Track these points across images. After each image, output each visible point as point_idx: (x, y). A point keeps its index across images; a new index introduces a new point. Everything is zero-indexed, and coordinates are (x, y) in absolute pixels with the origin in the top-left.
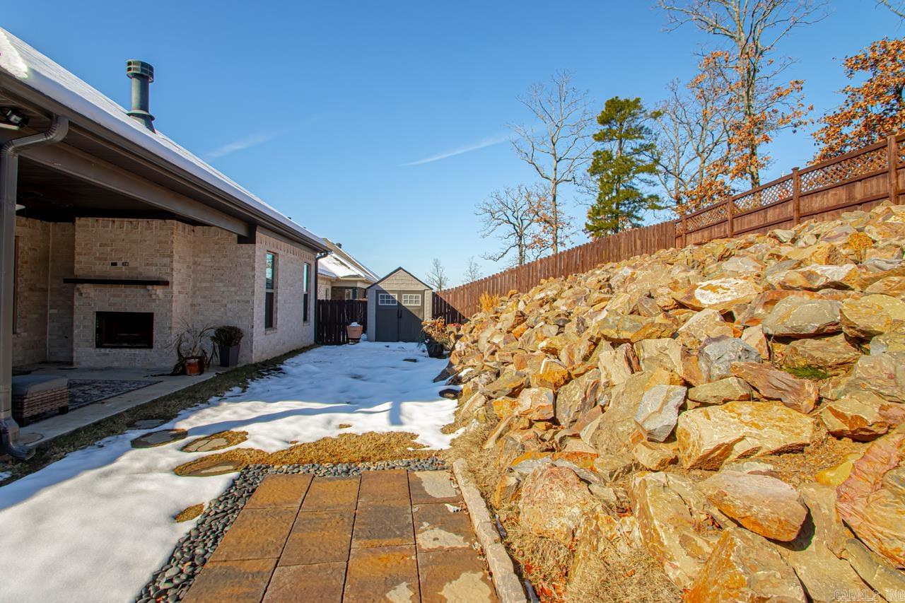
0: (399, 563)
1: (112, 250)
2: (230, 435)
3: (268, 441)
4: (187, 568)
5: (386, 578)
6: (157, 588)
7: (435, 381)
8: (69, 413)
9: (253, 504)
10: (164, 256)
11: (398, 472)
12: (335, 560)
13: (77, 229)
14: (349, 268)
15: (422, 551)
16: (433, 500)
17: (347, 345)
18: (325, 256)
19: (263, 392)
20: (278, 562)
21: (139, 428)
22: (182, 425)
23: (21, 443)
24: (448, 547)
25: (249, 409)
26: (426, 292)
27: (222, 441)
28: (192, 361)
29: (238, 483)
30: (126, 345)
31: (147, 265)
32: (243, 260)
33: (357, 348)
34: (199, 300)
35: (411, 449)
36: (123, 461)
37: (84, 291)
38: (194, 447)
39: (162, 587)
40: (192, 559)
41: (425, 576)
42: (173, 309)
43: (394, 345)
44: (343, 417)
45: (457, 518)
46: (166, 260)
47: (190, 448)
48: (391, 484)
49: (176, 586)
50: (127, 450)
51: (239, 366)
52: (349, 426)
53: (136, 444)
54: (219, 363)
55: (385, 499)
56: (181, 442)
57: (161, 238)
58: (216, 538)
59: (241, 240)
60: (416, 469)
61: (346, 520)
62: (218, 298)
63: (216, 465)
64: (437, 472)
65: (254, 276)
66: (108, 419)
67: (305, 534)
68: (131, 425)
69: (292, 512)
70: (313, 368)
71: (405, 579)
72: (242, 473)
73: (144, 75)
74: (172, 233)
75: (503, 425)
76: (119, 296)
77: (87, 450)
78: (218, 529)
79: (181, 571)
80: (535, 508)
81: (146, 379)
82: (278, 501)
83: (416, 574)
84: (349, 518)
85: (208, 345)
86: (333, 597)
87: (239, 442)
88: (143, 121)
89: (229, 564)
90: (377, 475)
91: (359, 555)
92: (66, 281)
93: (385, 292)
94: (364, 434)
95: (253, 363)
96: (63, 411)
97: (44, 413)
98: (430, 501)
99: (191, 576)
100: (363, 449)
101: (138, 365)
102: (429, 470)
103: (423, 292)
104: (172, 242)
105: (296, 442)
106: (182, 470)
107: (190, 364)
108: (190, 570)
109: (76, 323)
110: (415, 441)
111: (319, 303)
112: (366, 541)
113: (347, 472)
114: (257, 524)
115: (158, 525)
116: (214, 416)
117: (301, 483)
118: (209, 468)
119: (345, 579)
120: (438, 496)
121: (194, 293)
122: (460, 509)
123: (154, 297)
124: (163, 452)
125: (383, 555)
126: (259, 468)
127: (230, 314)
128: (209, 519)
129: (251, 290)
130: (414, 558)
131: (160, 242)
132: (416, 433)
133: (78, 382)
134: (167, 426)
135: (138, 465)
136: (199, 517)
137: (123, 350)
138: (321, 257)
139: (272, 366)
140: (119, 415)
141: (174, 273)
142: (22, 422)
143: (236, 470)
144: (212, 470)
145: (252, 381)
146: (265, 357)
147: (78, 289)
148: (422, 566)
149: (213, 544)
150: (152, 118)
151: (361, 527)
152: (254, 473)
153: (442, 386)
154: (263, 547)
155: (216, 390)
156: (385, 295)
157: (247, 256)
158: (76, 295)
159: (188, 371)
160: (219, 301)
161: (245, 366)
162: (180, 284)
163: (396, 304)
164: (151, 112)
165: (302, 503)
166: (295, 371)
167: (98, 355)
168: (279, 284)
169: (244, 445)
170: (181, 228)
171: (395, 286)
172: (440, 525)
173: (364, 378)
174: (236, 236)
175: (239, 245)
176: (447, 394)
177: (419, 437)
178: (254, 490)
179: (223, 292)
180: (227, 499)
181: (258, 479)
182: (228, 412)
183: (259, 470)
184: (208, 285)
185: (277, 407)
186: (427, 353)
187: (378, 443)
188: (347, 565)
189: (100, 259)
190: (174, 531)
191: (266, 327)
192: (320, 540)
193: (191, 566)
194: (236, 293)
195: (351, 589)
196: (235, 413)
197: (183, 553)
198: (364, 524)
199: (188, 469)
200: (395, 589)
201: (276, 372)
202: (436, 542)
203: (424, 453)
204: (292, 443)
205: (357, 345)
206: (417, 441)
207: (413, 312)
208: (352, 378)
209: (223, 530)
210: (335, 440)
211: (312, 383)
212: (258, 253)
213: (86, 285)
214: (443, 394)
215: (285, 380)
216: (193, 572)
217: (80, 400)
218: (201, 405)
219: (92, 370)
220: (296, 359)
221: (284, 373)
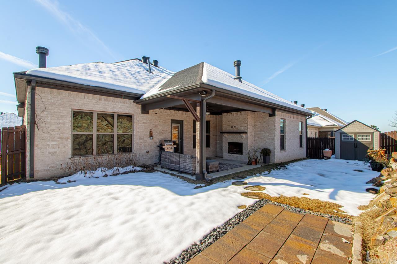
0: (307, 249)
1: (231, 123)
2: (260, 187)
3: (272, 192)
4: (237, 221)
5: (299, 251)
6: (229, 223)
7: (367, 183)
8: (220, 172)
9: (261, 210)
10: (245, 124)
11: (324, 218)
12: (282, 237)
13: (223, 117)
14: (328, 121)
15: (320, 249)
16: (336, 234)
17: (323, 160)
18: (311, 117)
19: (276, 175)
20: (263, 229)
21: (235, 179)
22: (247, 181)
23: (208, 178)
24: (334, 253)
25: (269, 180)
26: (374, 133)
27: (257, 189)
28: (253, 160)
29: (258, 203)
30: (235, 153)
31: (240, 127)
32: (271, 123)
33: (329, 161)
34: (256, 138)
35: (336, 211)
36: (229, 188)
37: (225, 136)
38: (248, 188)
39: (230, 223)
40: (239, 219)
41: (316, 257)
42: (248, 141)
43: (351, 162)
44: (306, 191)
45: (346, 245)
46: (246, 125)
47: (247, 189)
48: (318, 222)
49: (234, 224)
50: (231, 185)
51: (270, 164)
52: (308, 195)
53: (233, 184)
54: (263, 162)
55: (312, 226)
56: (245, 186)
57: (244, 118)
58: (247, 216)
59: (270, 115)
60: (334, 220)
61: (291, 227)
62: (262, 138)
63: (253, 196)
64: (345, 224)
65: (275, 129)
66: (228, 175)
67: (274, 225)
68: (233, 178)
69: (272, 217)
70: (299, 168)
71: (307, 254)
72: (260, 200)
73: (238, 64)
74: (247, 116)
75: (390, 211)
76: (233, 137)
77: (221, 183)
78: (248, 214)
79: (236, 221)
80: (385, 252)
81: (240, 165)
82: (269, 212)
83: (313, 255)
84: (293, 227)
85: (259, 155)
86: (277, 247)
87: (262, 190)
88: (238, 79)
89: (249, 224)
90: (313, 216)
91: (292, 239)
92: (221, 133)
93: (346, 133)
94: (314, 199)
95: (276, 163)
96: (218, 171)
97: (214, 171)
98: (334, 233)
99: (238, 223)
100: (311, 205)
101: (239, 160)
102: (341, 222)
103: (372, 134)
104: (247, 118)
105: (282, 195)
106: (243, 194)
107: (253, 161)
108: (238, 221)
109: (223, 145)
110: (340, 208)
111: (308, 139)
112: (297, 236)
113: (300, 211)
114: (260, 216)
115: (233, 207)
116: (256, 180)
117: (279, 209)
118: (251, 196)
119: (283, 244)
120: (339, 233)
121: (255, 136)
122: (349, 242)
123: (243, 137)
124: (239, 188)
125: (302, 244)
126: (266, 200)
127: (267, 144)
128: (247, 210)
129: (274, 134)
130: (315, 250)
131: (244, 119)
132: (342, 205)
133: (223, 163)
134: (242, 180)
135: (232, 190)
136: (244, 209)
137: (235, 155)
138: (309, 118)
139: (282, 165)
140: (231, 174)
141: (248, 129)
142: (208, 172)
143: (259, 199)
144: (252, 197)
145: (273, 170)
146: (281, 161)
147: (223, 135)
148: (317, 254)
149: (246, 217)
150: (241, 78)
151: (297, 231)
152: (264, 201)
153: (370, 186)
154: (260, 224)
155: (259, 171)
156: (346, 135)
157: (272, 121)
158: (223, 137)
159: (252, 164)
160: (263, 139)
161: (273, 164)
162: (250, 133)
163: (353, 140)
164: (241, 76)
165: (277, 216)
166: (291, 168)
167: (229, 156)
168: (287, 131)
169: (263, 192)
170: (250, 113)
171: (352, 130)
172: (334, 244)
173: (325, 176)
174: (268, 114)
175: (269, 117)
176: (370, 191)
177: (343, 207)
178: (262, 207)
179: (264, 135)
180: (254, 206)
181: (265, 203)
182: (261, 179)
183: (266, 201)
184: (259, 133)
185: (279, 181)
186: (371, 168)
187: (320, 204)
188: (286, 241)
189: (228, 125)
190: (237, 210)
191: (281, 149)
192: (279, 229)
193: (239, 220)
194: (269, 136)
195: (284, 248)
196: (263, 180)
197: (237, 216)
198: (298, 231)
199: (245, 194)
200: (301, 255)
201: (283, 168)
202: (329, 249)
203: (341, 215)
204: (281, 195)
205: (329, 160)
206: (341, 209)
207: (365, 144)
208: (319, 175)
209: (250, 214)
210: (299, 198)
211: (297, 174)
212: (276, 120)
213: (225, 134)
214: (368, 190)
215: (286, 171)
216: (239, 222)
217: (222, 169)
218: (253, 176)
219: (227, 160)
220: (293, 164)
221: (287, 169)
